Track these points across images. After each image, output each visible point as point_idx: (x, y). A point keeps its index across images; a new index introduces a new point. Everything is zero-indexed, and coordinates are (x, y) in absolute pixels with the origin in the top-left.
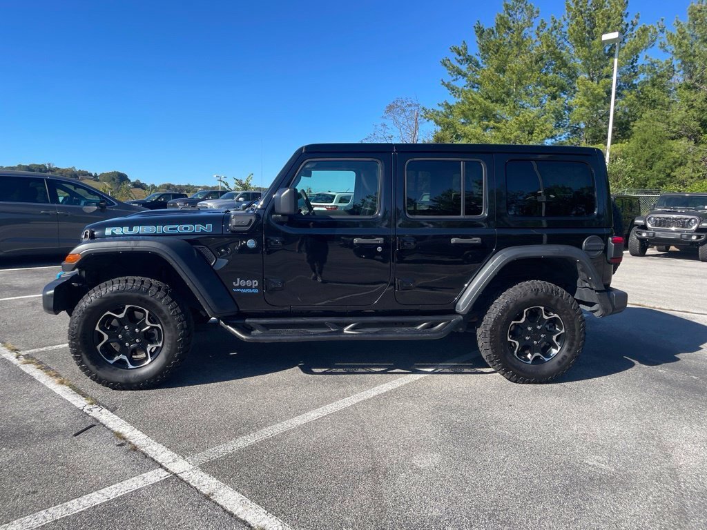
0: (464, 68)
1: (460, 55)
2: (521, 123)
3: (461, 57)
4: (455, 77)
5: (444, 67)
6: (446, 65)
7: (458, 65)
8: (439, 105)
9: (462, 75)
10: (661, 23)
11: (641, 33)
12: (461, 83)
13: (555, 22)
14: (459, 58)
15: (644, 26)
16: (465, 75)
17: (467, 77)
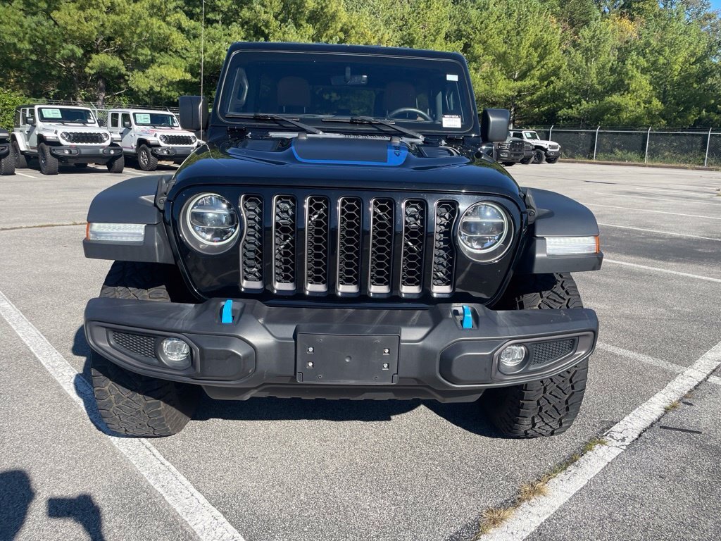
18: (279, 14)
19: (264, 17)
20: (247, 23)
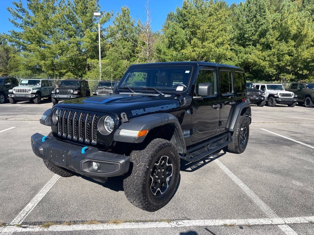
0: (20, 14)
1: (18, 7)
2: (61, 46)
3: (19, 8)
4: (15, 18)
5: (8, 11)
6: (9, 11)
7: (17, 12)
8: (9, 31)
9: (20, 18)
10: (112, 12)
11: (107, 15)
12: (19, 21)
13: (69, 2)
14: (17, 8)
15: (108, 12)
16: (21, 18)
17: (23, 19)
18: (278, 38)
19: (271, 40)
20: (263, 44)
